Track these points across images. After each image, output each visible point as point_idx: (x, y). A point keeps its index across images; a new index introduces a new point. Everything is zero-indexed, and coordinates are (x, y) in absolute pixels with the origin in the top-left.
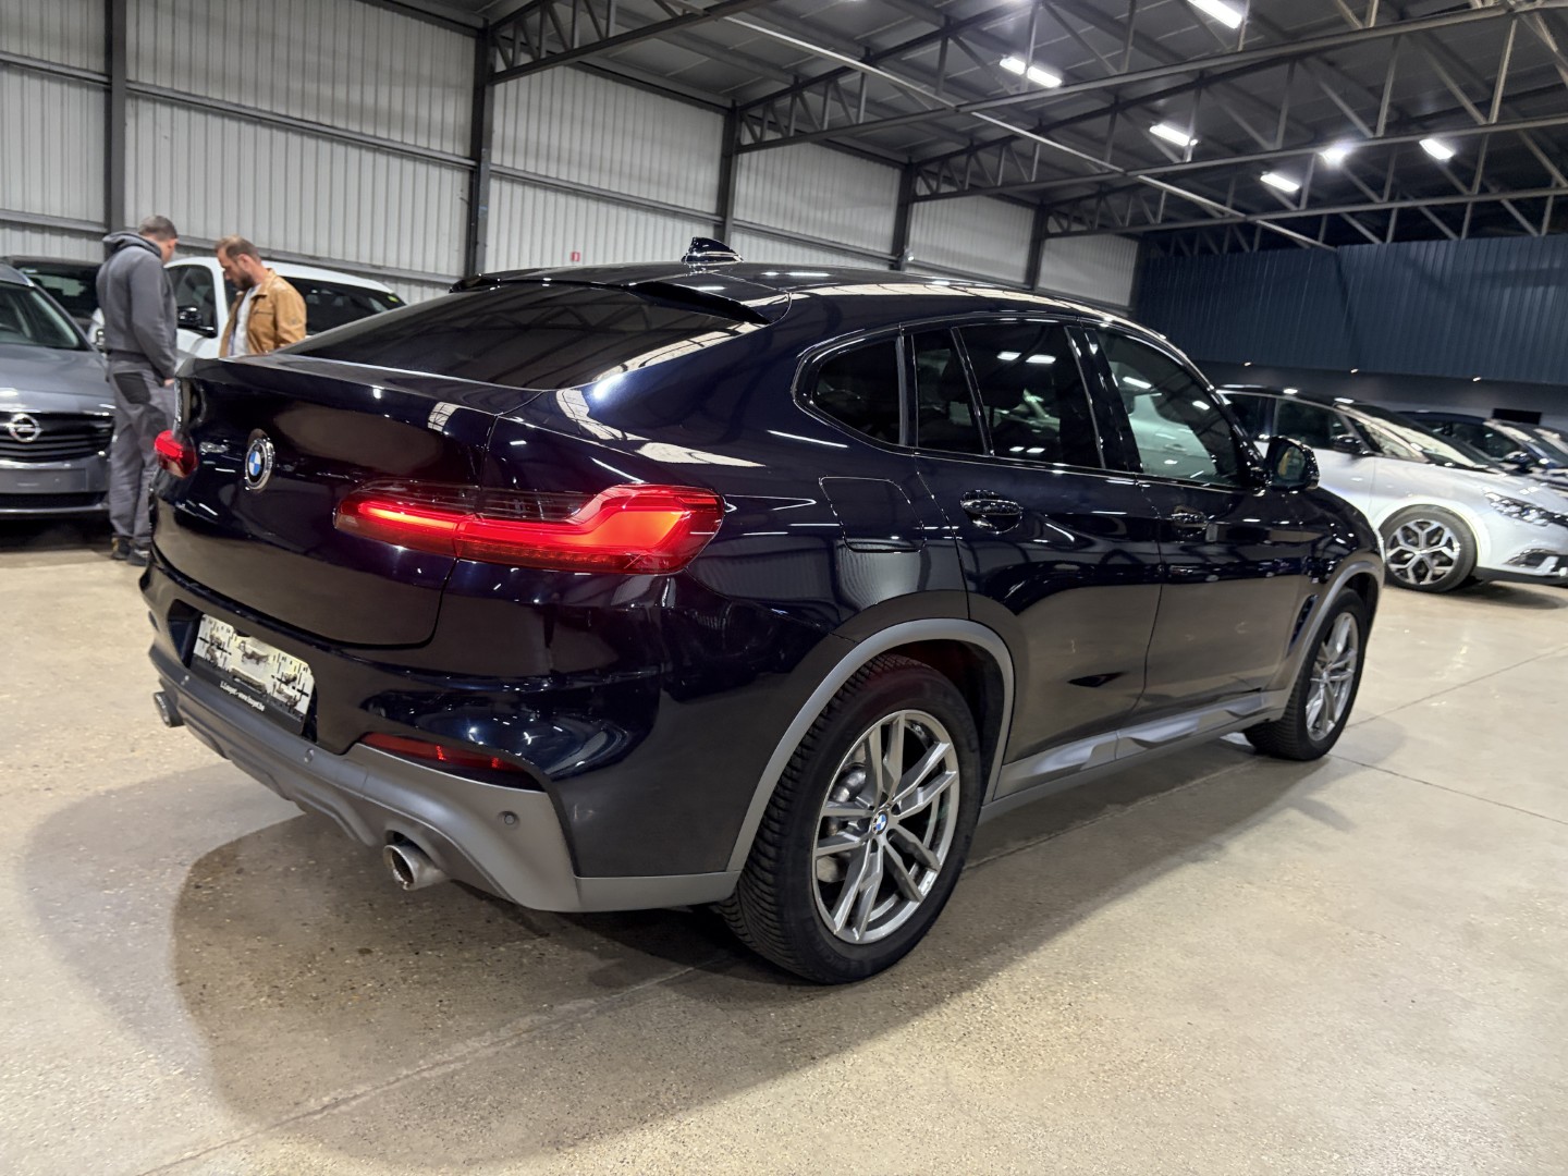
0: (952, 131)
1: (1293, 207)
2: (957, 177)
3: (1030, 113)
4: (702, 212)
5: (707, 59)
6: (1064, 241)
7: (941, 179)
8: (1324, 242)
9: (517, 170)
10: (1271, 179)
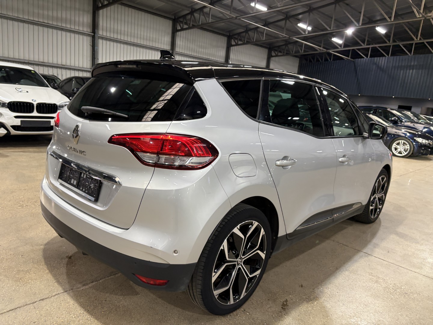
1: (339, 47)
2: (243, 39)
8: (351, 58)
9: (107, 36)
10: (335, 40)
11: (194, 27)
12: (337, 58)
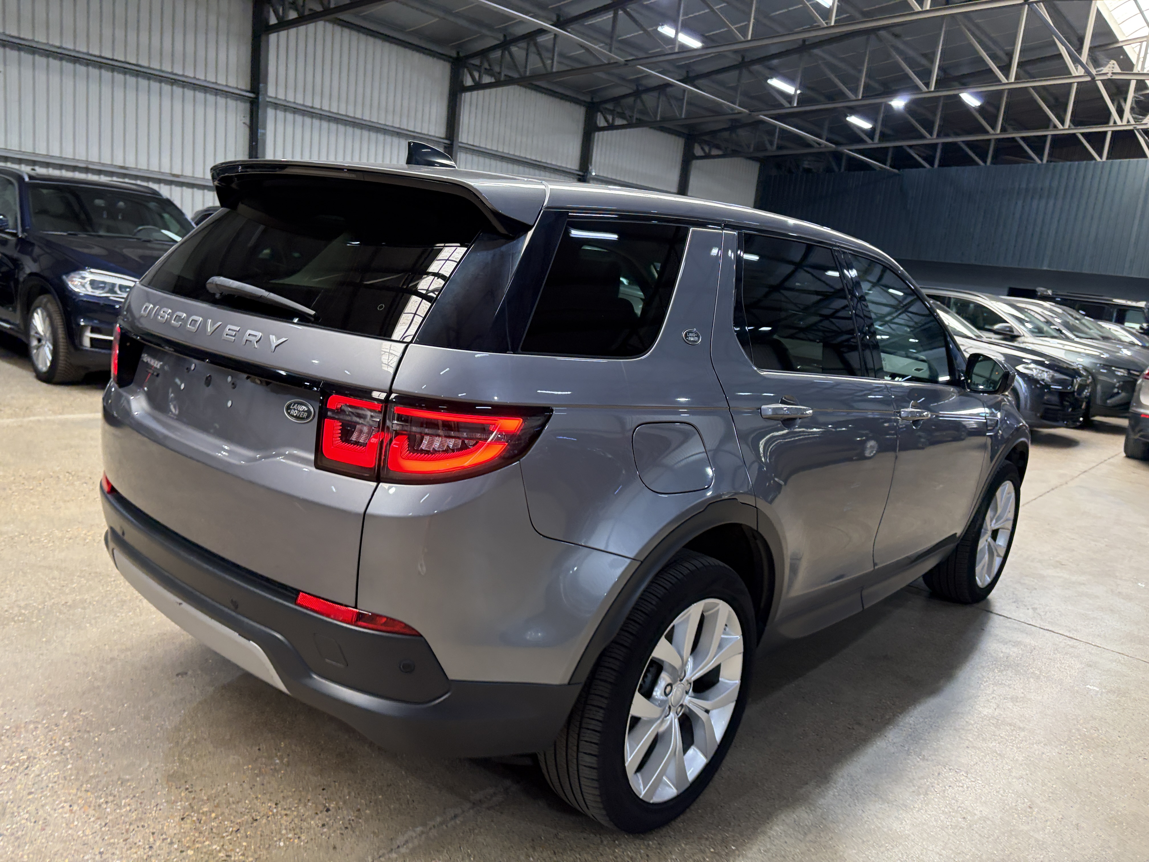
1: (869, 140)
5: (437, 19)
6: (706, 162)
7: (616, 114)
8: (890, 166)
9: (288, 102)
10: (854, 120)
11: (509, 81)
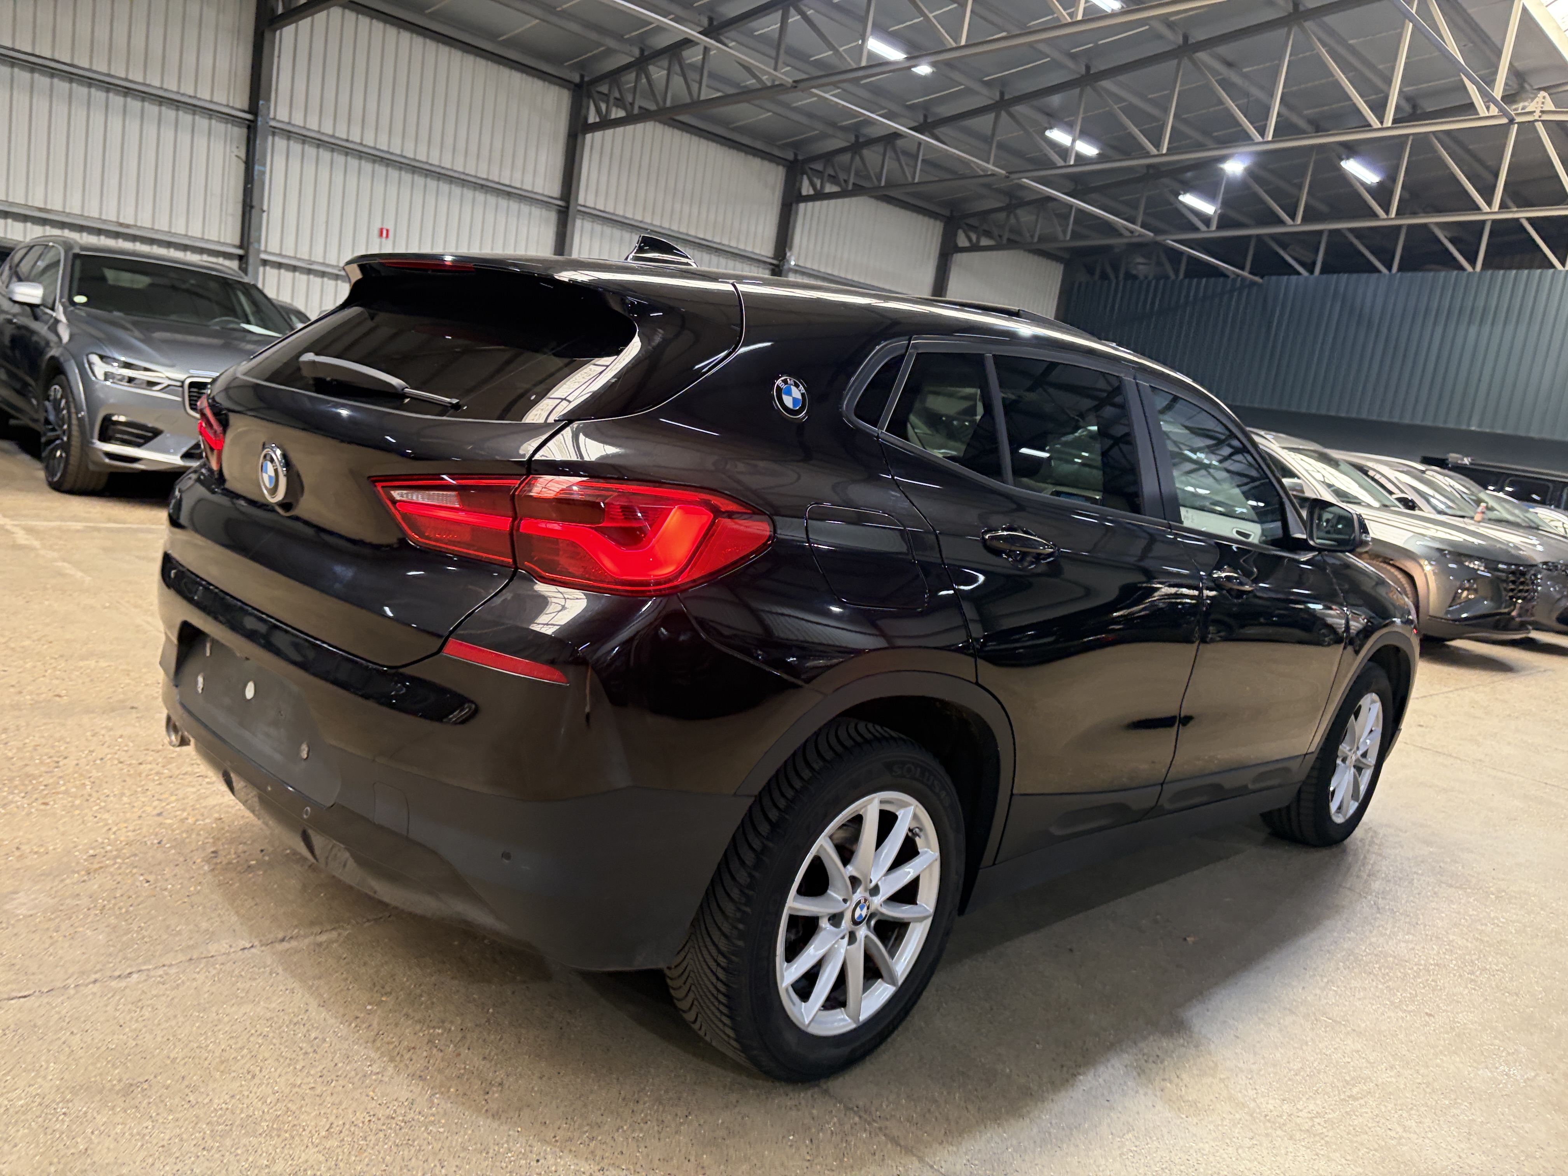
0: (833, 125)
1: (1203, 227)
2: (842, 176)
3: (912, 108)
4: (543, 195)
5: (537, 21)
6: (975, 257)
7: (826, 178)
8: (1251, 273)
10: (1189, 199)
11: (644, 116)
12: (1198, 269)
